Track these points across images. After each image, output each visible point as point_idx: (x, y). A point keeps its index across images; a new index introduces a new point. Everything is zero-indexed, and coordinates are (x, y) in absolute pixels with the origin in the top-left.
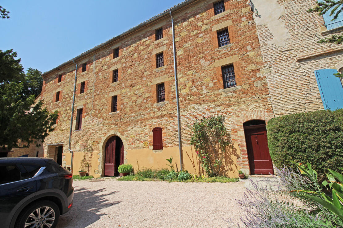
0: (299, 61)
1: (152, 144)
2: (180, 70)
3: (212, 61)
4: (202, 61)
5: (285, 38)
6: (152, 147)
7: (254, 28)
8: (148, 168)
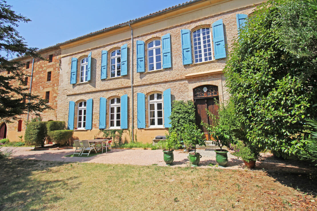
0: (67, 95)
1: (18, 128)
2: (33, 90)
3: (44, 88)
4: (41, 87)
5: (66, 84)
6: (17, 130)
7: (59, 75)
8: (15, 141)
